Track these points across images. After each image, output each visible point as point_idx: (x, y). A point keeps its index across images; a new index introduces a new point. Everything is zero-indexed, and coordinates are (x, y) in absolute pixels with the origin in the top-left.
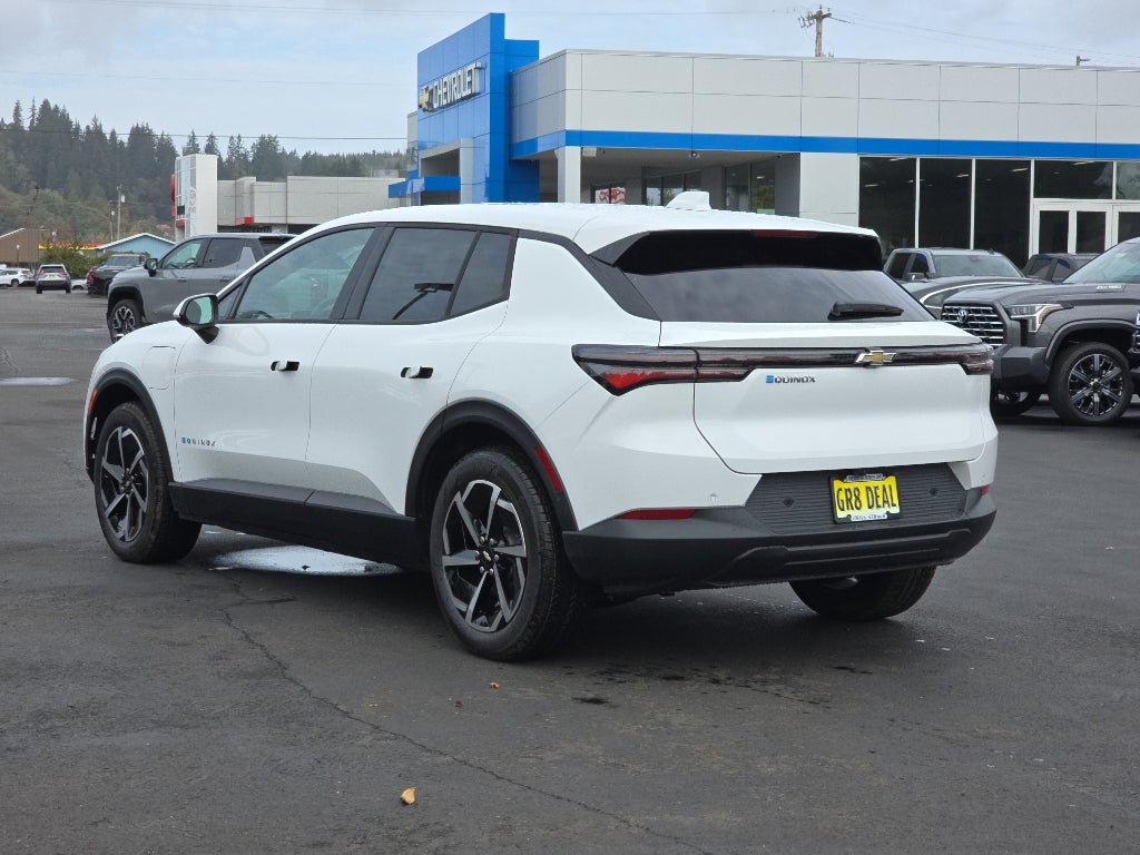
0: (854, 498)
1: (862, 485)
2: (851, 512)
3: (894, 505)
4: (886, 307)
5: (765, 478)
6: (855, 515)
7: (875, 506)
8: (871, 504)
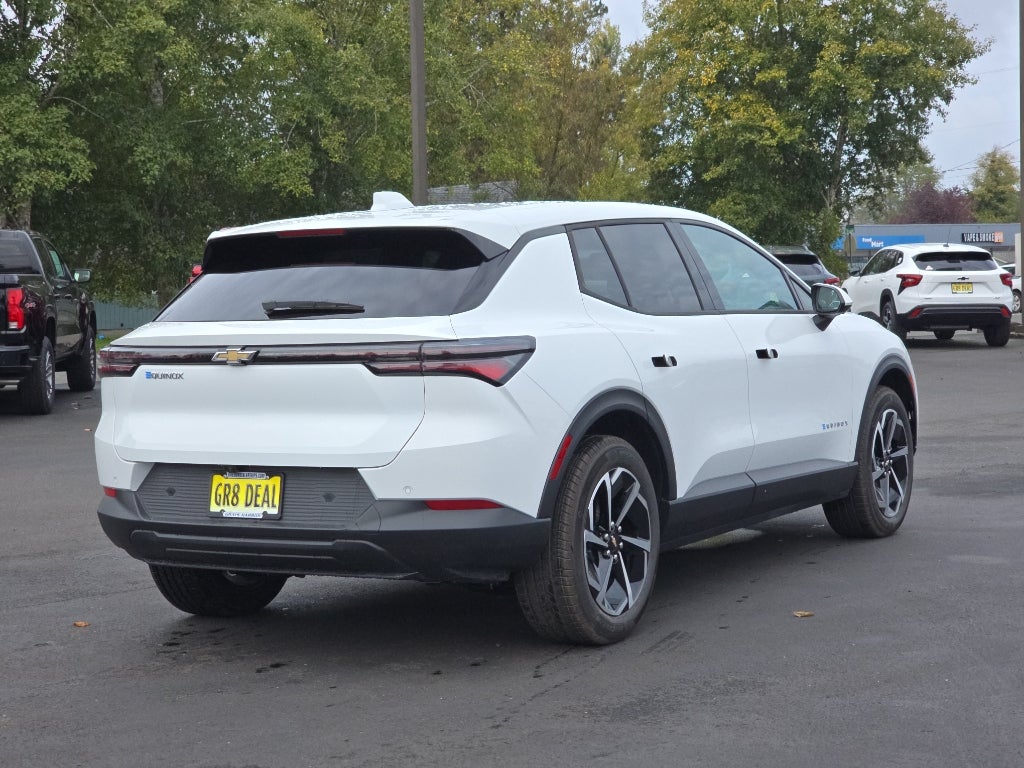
0: (232, 494)
1: (243, 482)
2: (226, 508)
3: (273, 506)
4: (337, 305)
5: (158, 467)
6: (229, 511)
7: (253, 504)
8: (249, 502)
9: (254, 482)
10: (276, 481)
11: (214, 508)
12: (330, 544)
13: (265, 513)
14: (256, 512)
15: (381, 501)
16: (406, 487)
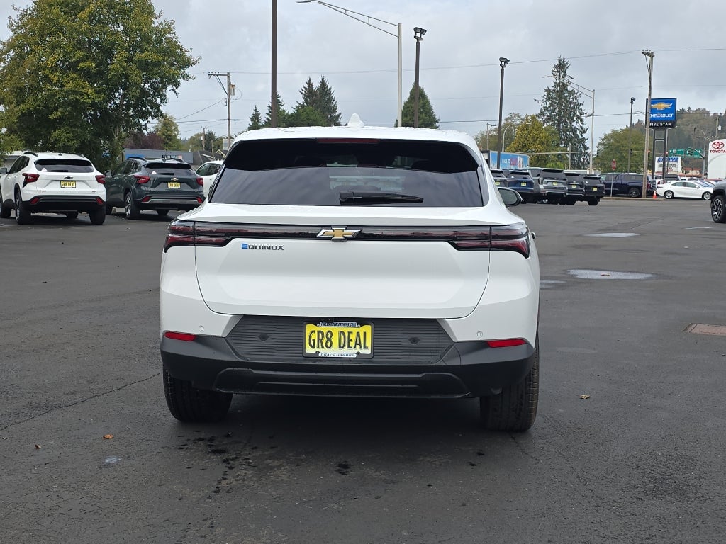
0: (325, 339)
1: (335, 330)
2: (320, 350)
3: (365, 348)
4: (403, 196)
5: (246, 318)
6: (324, 352)
7: (346, 346)
8: (342, 345)
9: (346, 330)
10: (367, 329)
11: (309, 350)
12: (420, 376)
13: (358, 353)
14: (350, 353)
15: (458, 342)
16: (479, 332)
